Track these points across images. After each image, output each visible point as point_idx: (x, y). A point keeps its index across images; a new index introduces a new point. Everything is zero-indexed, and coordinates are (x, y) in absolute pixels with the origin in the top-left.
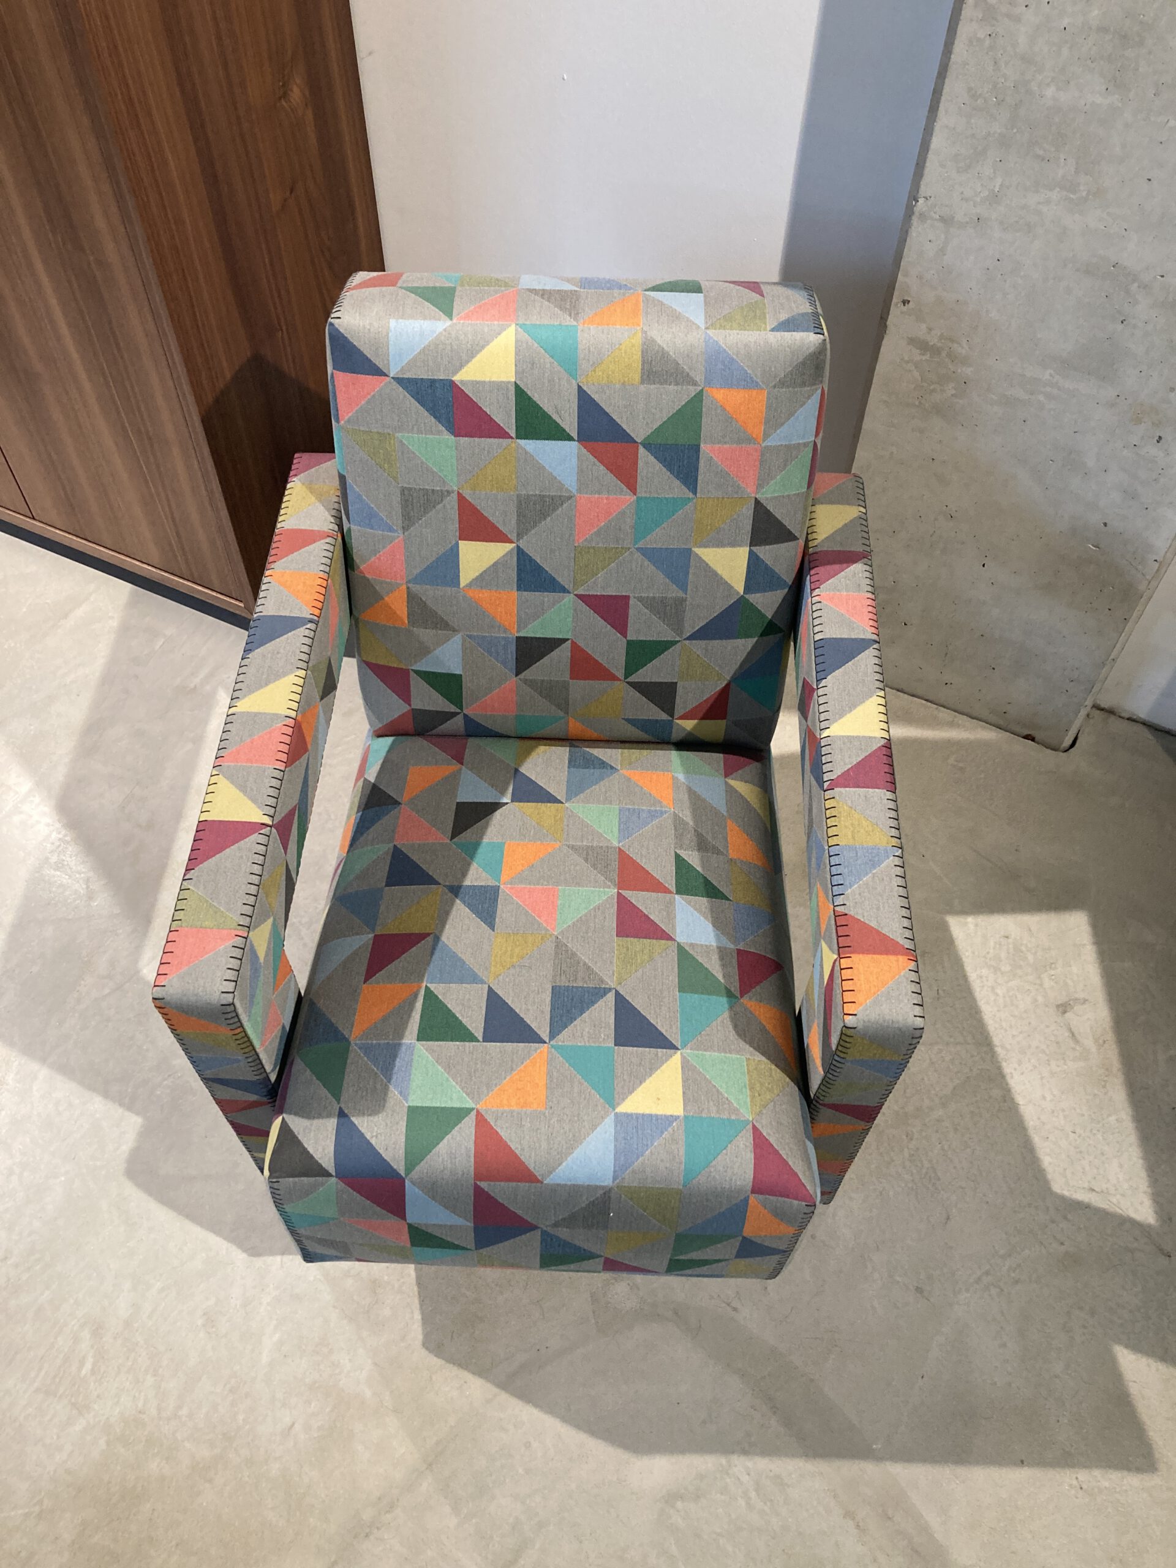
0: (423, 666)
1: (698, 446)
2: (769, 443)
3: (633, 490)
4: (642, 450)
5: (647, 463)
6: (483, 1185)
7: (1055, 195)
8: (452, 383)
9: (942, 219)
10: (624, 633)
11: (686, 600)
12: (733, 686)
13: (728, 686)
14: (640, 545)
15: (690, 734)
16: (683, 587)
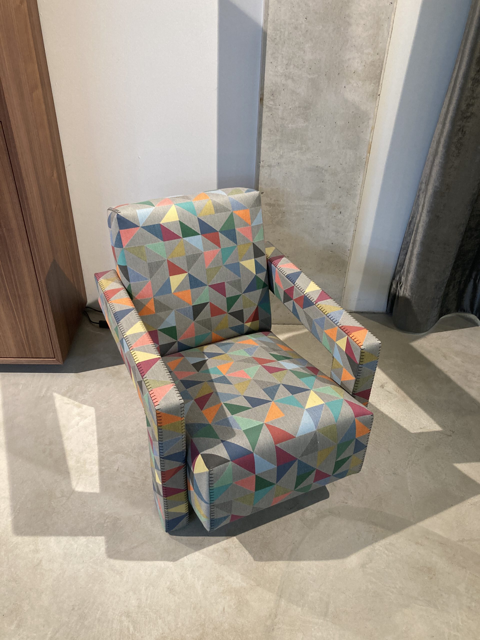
0: (163, 326)
1: (235, 230)
2: (253, 225)
3: (220, 247)
4: (220, 233)
5: (222, 237)
6: (278, 445)
7: (297, 152)
8: (160, 224)
9: (268, 166)
10: (225, 296)
11: (241, 280)
12: (259, 307)
13: (257, 307)
14: (225, 264)
15: (249, 328)
16: (240, 276)
